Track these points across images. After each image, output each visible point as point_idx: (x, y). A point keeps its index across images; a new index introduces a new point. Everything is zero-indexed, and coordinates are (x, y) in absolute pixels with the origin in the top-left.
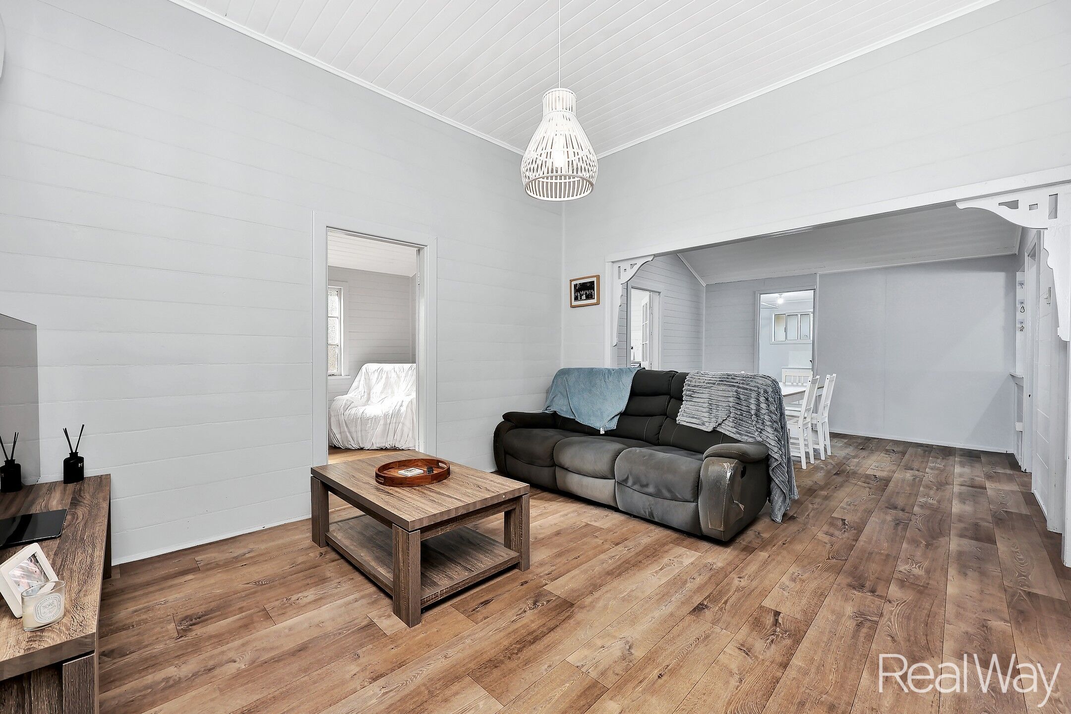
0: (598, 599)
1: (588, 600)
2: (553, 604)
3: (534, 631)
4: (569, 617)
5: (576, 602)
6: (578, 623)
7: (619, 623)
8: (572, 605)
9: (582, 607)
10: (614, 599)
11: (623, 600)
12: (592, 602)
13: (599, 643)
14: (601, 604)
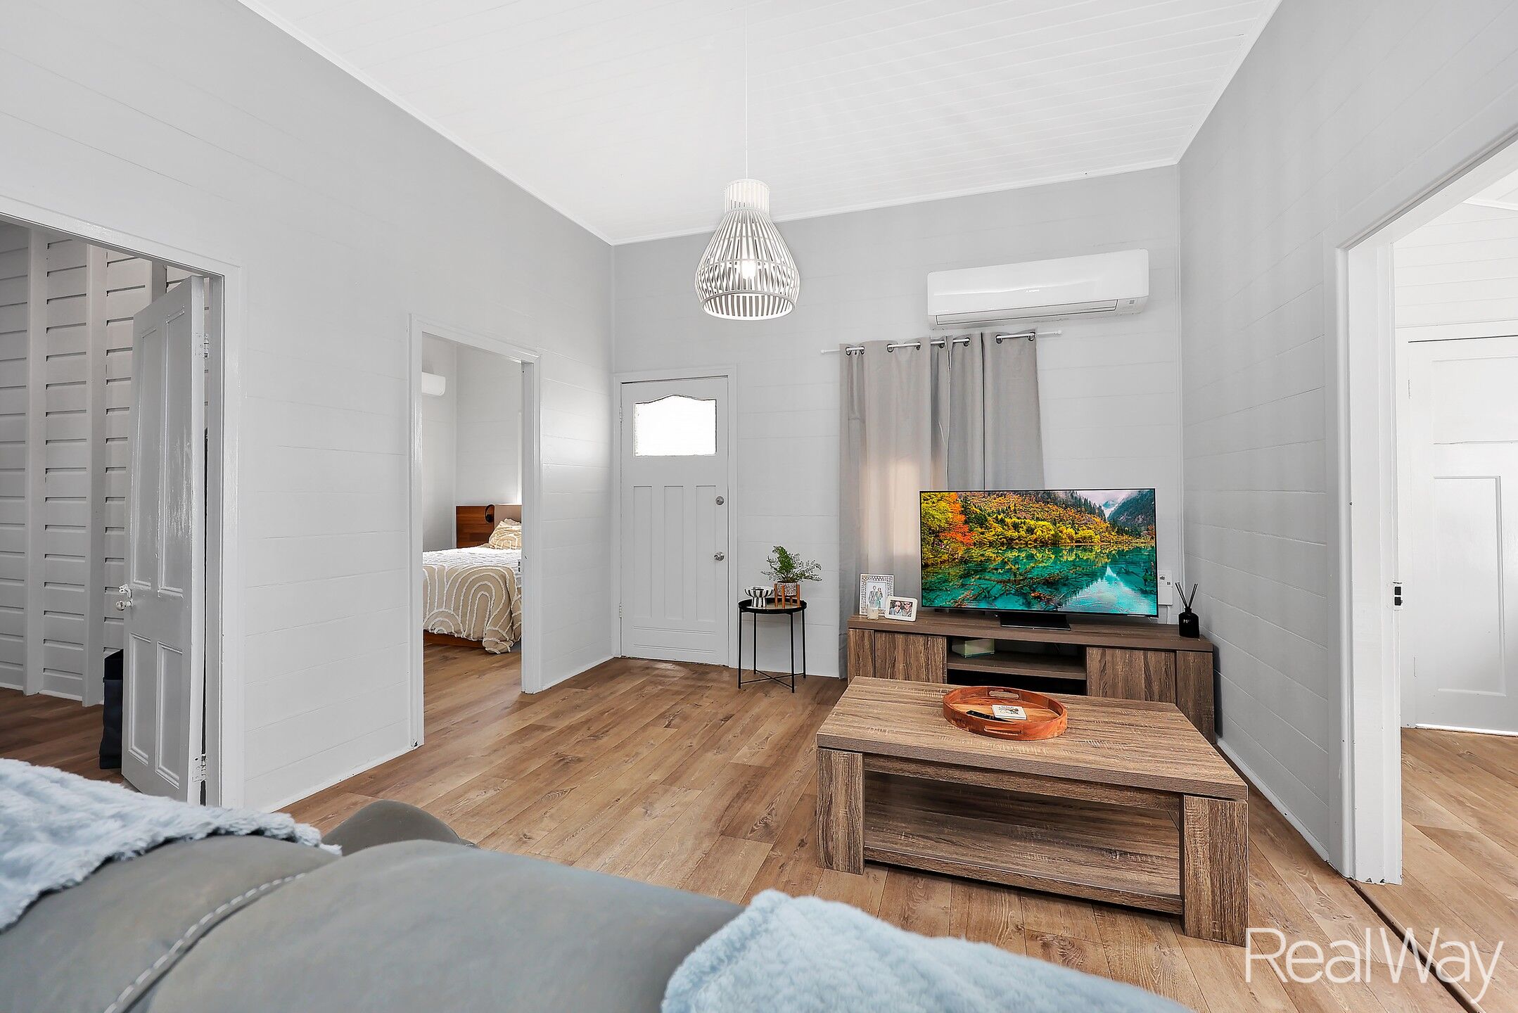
0: (694, 850)
1: (706, 845)
2: (744, 829)
3: (745, 801)
4: (719, 820)
5: (721, 838)
6: (705, 818)
7: (661, 830)
8: (723, 833)
9: (709, 834)
10: (674, 855)
11: (661, 858)
12: (701, 843)
13: (677, 808)
14: (689, 844)
